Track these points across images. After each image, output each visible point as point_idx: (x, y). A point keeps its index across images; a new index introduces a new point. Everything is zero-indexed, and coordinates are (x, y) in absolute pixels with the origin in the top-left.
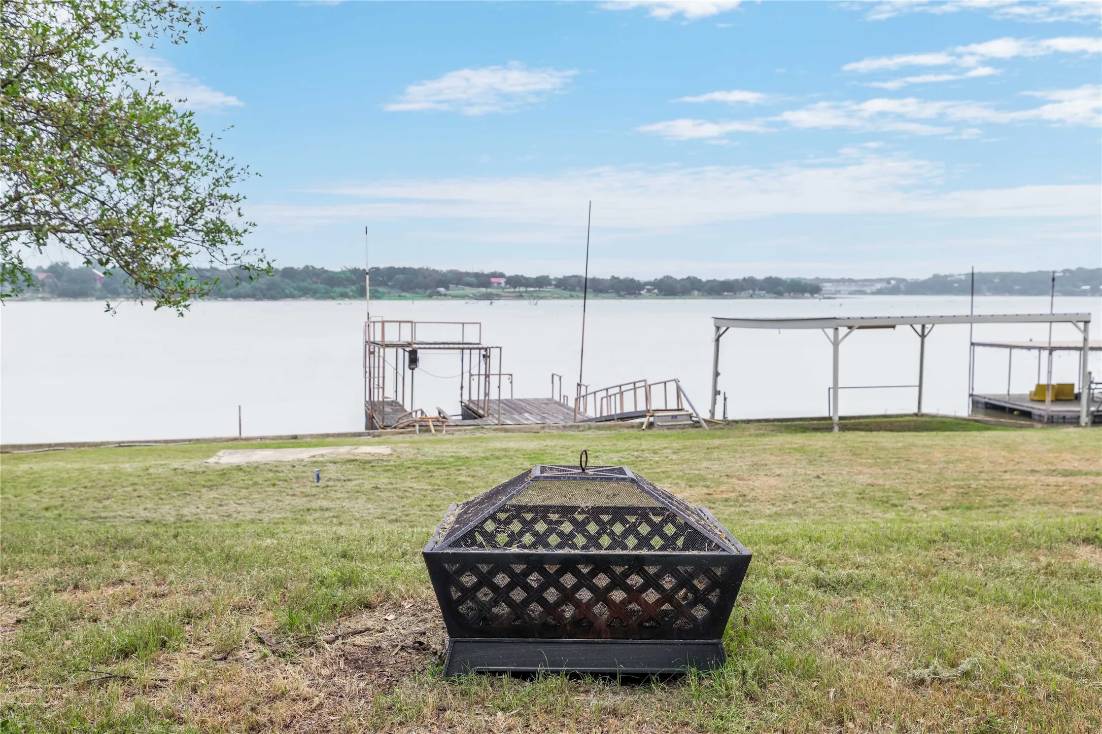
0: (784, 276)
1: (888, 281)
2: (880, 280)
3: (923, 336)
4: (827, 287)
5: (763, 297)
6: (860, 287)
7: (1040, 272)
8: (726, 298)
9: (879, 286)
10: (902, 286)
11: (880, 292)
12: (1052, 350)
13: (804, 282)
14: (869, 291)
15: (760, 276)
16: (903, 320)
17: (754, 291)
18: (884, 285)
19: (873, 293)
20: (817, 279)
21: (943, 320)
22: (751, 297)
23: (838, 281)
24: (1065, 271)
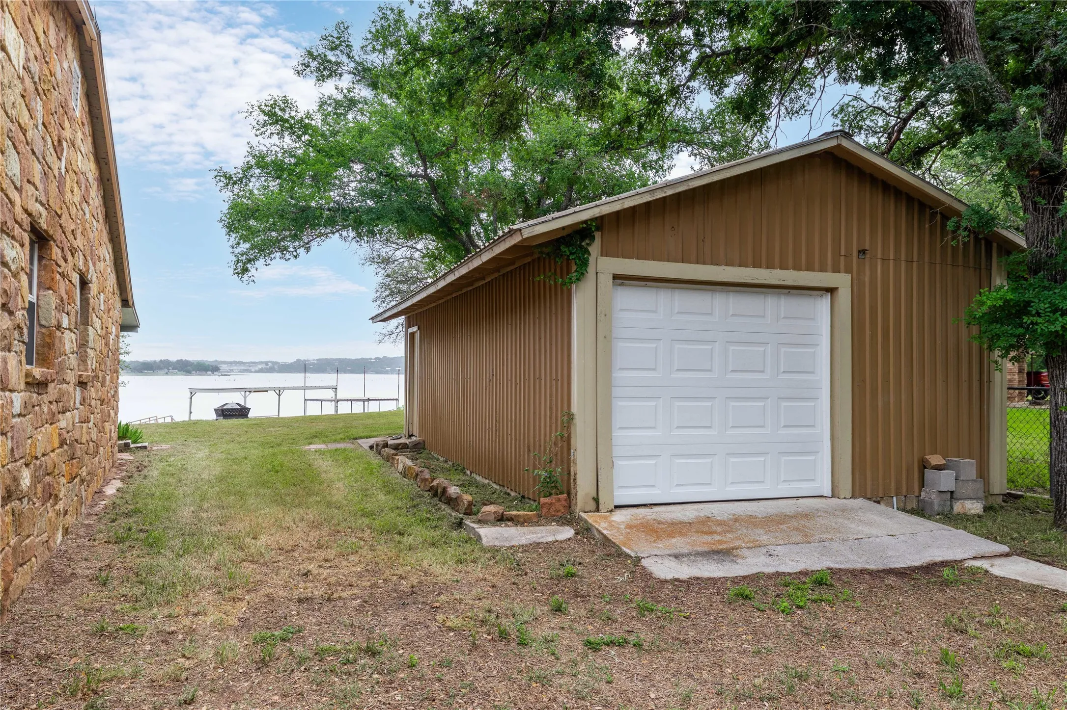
0: (190, 358)
1: (266, 363)
2: (262, 363)
3: (279, 395)
4: (223, 367)
5: (175, 374)
6: (247, 368)
7: (362, 359)
8: (146, 374)
9: (260, 367)
10: (276, 367)
11: (261, 371)
12: (338, 401)
13: (207, 363)
14: (253, 370)
15: (173, 358)
16: (271, 389)
17: (169, 369)
18: (263, 366)
19: (256, 372)
20: (216, 361)
21: (289, 388)
22: (167, 374)
23: (231, 363)
24: (376, 358)
